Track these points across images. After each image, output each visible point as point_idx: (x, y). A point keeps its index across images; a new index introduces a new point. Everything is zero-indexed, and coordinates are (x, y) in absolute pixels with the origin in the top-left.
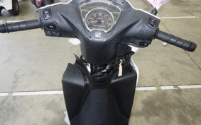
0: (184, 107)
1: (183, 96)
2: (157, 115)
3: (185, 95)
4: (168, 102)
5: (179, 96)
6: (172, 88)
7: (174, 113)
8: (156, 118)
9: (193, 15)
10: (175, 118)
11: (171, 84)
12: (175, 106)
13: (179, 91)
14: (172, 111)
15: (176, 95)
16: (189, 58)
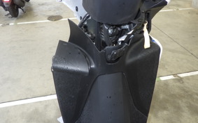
0: (191, 96)
1: (187, 85)
2: (165, 109)
3: (188, 83)
4: (172, 93)
5: (182, 85)
6: (171, 77)
7: (182, 104)
8: (165, 112)
9: (169, 8)
10: (186, 109)
11: (170, 73)
12: (181, 97)
13: (180, 80)
14: (180, 102)
15: (178, 84)
16: (179, 46)
